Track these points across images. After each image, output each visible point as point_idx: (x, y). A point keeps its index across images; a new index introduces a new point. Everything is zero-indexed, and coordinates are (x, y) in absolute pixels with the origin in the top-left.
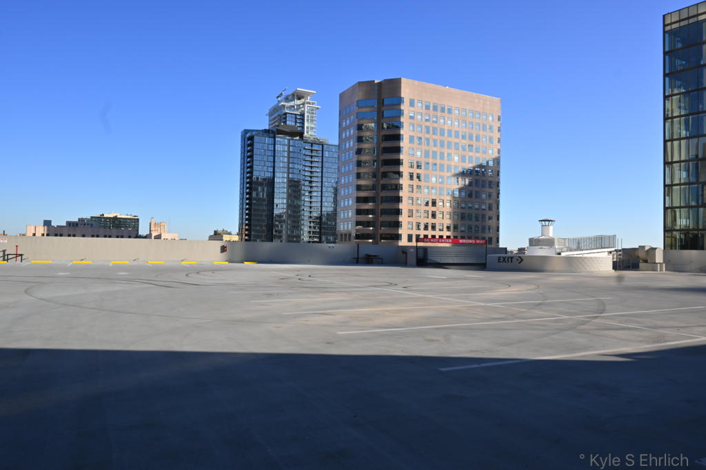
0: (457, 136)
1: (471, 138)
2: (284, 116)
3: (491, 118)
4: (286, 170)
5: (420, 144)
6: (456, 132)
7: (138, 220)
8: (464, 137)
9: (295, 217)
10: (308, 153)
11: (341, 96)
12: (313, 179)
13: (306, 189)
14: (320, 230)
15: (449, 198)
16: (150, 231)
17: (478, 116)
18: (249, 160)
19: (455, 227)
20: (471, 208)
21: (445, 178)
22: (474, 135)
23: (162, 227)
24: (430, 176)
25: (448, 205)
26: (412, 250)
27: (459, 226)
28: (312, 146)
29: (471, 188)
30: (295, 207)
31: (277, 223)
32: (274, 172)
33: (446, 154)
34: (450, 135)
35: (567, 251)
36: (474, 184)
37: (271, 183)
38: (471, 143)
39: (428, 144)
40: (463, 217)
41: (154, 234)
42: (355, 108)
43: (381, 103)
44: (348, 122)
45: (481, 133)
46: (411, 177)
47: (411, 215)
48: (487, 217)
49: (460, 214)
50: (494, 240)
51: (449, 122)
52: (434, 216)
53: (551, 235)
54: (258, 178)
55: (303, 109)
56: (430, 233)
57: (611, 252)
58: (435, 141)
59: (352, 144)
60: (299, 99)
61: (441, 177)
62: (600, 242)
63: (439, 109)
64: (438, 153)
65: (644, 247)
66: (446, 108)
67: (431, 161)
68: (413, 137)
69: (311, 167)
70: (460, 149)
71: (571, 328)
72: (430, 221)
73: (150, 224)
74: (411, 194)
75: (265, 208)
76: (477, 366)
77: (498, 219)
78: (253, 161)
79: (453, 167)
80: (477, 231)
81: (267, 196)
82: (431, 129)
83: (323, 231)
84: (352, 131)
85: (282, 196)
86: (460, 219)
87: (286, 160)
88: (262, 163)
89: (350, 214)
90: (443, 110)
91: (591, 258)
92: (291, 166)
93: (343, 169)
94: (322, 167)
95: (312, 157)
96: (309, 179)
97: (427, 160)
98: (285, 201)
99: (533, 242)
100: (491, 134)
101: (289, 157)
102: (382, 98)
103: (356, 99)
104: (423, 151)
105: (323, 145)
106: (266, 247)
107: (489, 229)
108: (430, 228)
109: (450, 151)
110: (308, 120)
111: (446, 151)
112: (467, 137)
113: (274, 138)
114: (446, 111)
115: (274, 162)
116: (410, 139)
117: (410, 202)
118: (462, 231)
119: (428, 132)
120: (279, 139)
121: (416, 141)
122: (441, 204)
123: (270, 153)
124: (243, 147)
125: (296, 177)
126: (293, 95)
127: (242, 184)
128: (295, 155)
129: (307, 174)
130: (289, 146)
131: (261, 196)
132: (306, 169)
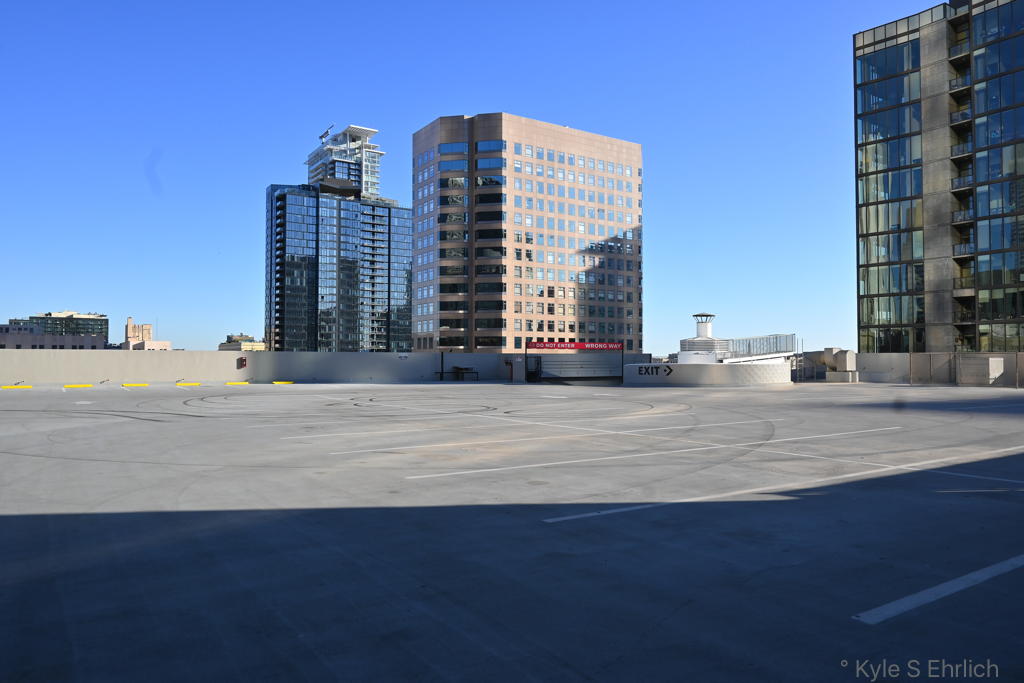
0: (582, 197)
1: (601, 200)
2: (330, 166)
3: (628, 172)
4: (335, 245)
5: (530, 207)
6: (580, 190)
7: (107, 320)
8: (591, 199)
9: (348, 314)
10: (368, 220)
11: (416, 137)
12: (377, 259)
13: (365, 273)
14: (388, 332)
15: (572, 285)
16: (127, 338)
17: (610, 168)
18: (278, 229)
19: (582, 326)
20: (603, 298)
21: (567, 257)
22: (606, 196)
23: (145, 332)
24: (545, 254)
25: (571, 294)
26: (520, 360)
27: (586, 325)
28: (373, 210)
29: (602, 271)
30: (349, 299)
31: (323, 323)
32: (317, 248)
33: (567, 223)
34: (572, 195)
35: (731, 357)
36: (606, 264)
37: (313, 264)
38: (601, 207)
39: (541, 209)
40: (591, 312)
41: (133, 342)
42: (436, 156)
43: (473, 147)
44: (426, 174)
45: (616, 192)
46: (519, 255)
47: (518, 310)
48: (625, 312)
49: (588, 308)
50: (635, 343)
51: (571, 177)
52: (551, 310)
53: (710, 335)
54: (293, 258)
55: (359, 155)
56: (546, 335)
57: (788, 358)
58: (551, 204)
59: (432, 207)
60: (354, 140)
61: (561, 255)
62: (775, 344)
63: (556, 159)
64: (556, 221)
65: (831, 349)
66: (566, 155)
67: (546, 232)
68: (520, 197)
69: (373, 241)
70: (587, 214)
71: (726, 461)
72: (547, 317)
73: (127, 327)
74: (519, 279)
75: (304, 301)
76: (596, 514)
77: (640, 314)
78: (284, 232)
79: (577, 241)
80: (611, 331)
81: (308, 283)
82: (545, 186)
83: (392, 334)
84: (432, 189)
85: (330, 283)
86: (588, 313)
87: (335, 230)
88: (300, 236)
89: (431, 309)
90: (562, 160)
91: (762, 366)
92: (342, 238)
93: (420, 244)
94: (389, 241)
95: (373, 225)
96: (371, 258)
97: (540, 231)
98: (335, 291)
99: (686, 345)
100: (630, 195)
101: (339, 226)
102: (476, 140)
103: (438, 141)
104: (535, 218)
105: (389, 209)
106: (306, 358)
107: (629, 329)
108: (546, 328)
109: (572, 218)
110: (367, 172)
111: (567, 218)
112: (596, 200)
113: (318, 198)
114: (566, 161)
115: (317, 233)
116: (515, 200)
117: (518, 290)
118: (591, 332)
119: (541, 191)
120: (324, 200)
121: (525, 204)
122: (561, 293)
123: (312, 220)
124: (270, 211)
125: (350, 256)
126: (345, 134)
127: (269, 266)
128: (349, 223)
129: (367, 250)
130: (339, 210)
131: (299, 284)
132: (366, 244)
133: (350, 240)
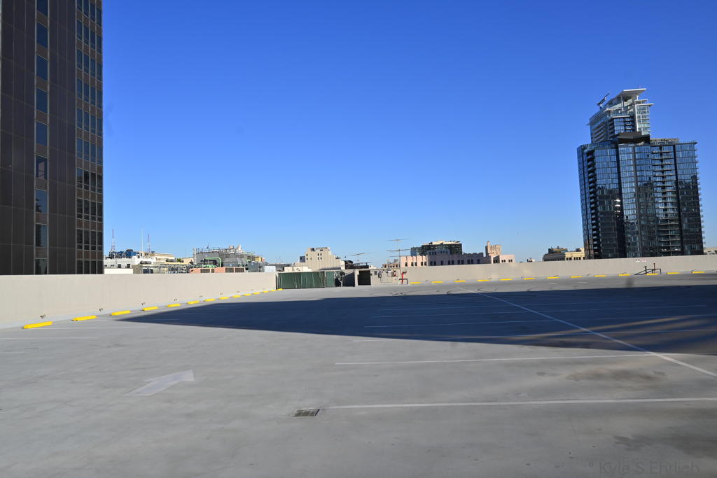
2: (610, 123)
4: (633, 179)
7: (461, 244)
9: (649, 227)
10: (657, 157)
12: (667, 184)
13: (659, 196)
14: (682, 238)
16: (487, 254)
23: (498, 250)
28: (661, 149)
30: (648, 216)
31: (629, 235)
32: (620, 183)
37: (618, 194)
54: (602, 192)
60: (626, 101)
69: (663, 172)
73: (486, 248)
75: (613, 221)
78: (595, 175)
81: (614, 208)
83: (685, 239)
85: (631, 206)
87: (632, 168)
88: (606, 176)
92: (638, 174)
94: (676, 170)
95: (662, 160)
96: (662, 185)
98: (636, 212)
101: (635, 165)
105: (674, 146)
110: (639, 121)
113: (617, 148)
115: (619, 172)
120: (622, 149)
123: (614, 165)
124: (581, 163)
126: (618, 98)
127: (584, 200)
128: (642, 162)
129: (658, 179)
130: (634, 153)
131: (608, 209)
132: (657, 175)
133: (645, 173)
